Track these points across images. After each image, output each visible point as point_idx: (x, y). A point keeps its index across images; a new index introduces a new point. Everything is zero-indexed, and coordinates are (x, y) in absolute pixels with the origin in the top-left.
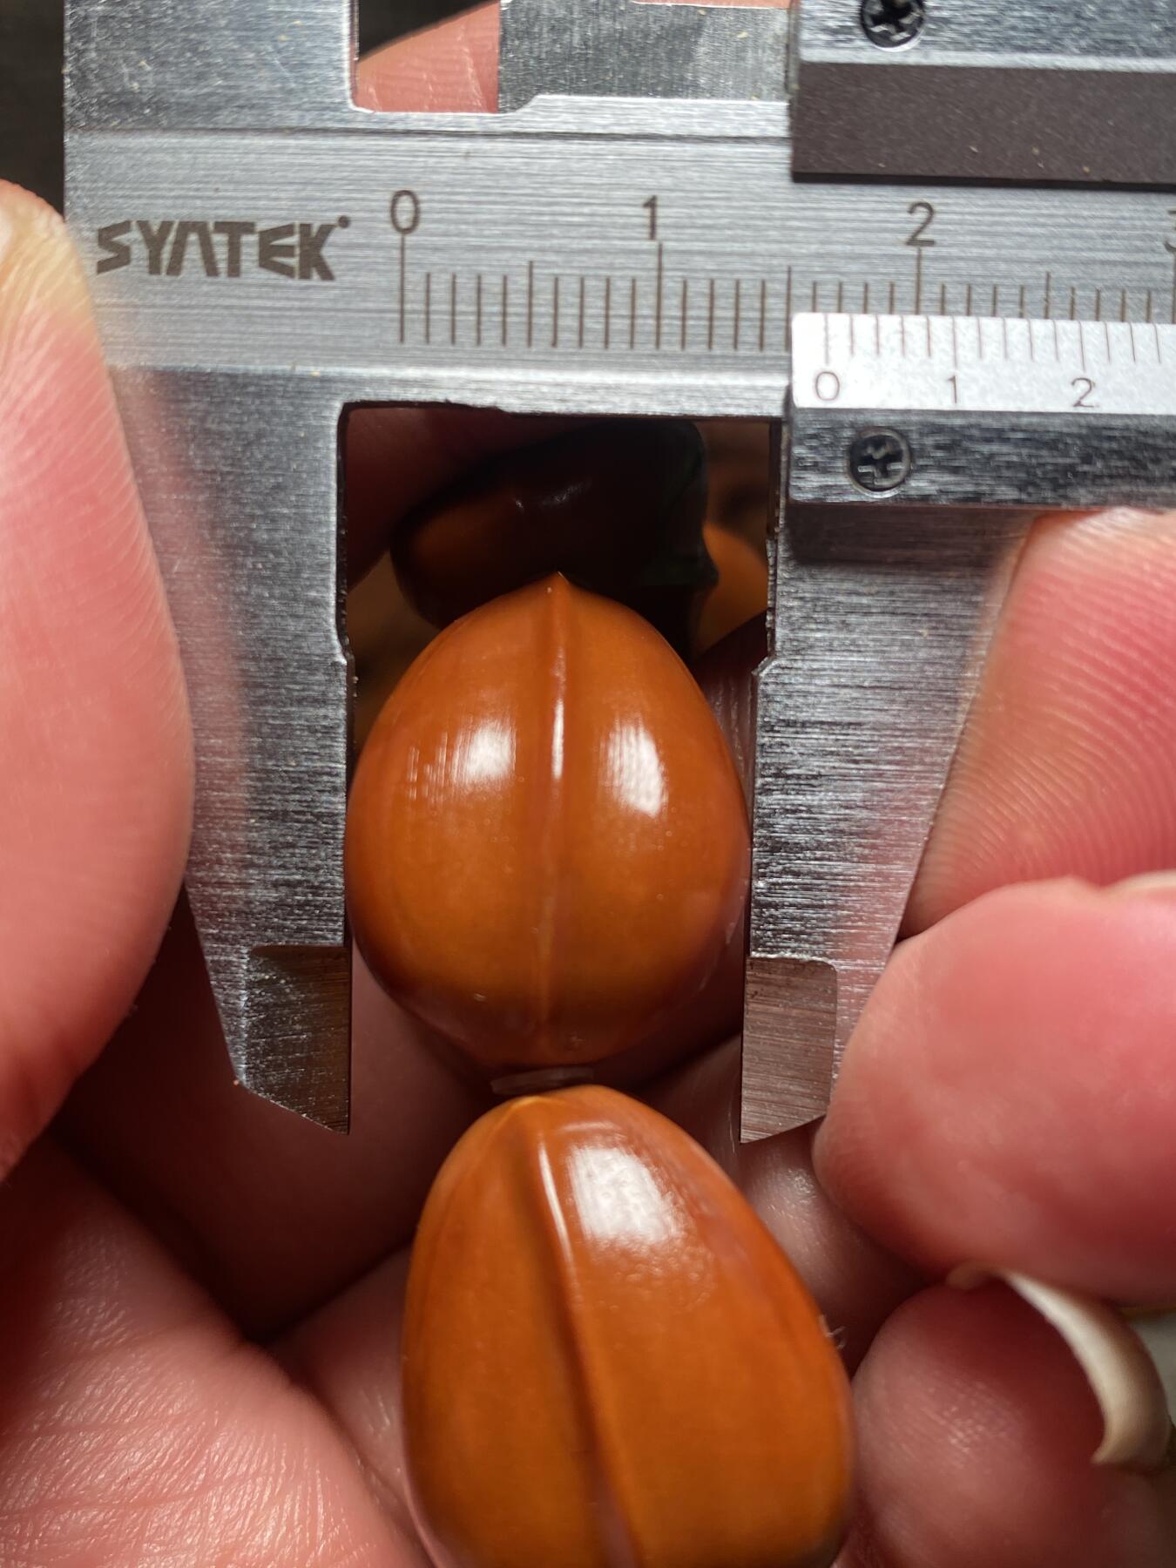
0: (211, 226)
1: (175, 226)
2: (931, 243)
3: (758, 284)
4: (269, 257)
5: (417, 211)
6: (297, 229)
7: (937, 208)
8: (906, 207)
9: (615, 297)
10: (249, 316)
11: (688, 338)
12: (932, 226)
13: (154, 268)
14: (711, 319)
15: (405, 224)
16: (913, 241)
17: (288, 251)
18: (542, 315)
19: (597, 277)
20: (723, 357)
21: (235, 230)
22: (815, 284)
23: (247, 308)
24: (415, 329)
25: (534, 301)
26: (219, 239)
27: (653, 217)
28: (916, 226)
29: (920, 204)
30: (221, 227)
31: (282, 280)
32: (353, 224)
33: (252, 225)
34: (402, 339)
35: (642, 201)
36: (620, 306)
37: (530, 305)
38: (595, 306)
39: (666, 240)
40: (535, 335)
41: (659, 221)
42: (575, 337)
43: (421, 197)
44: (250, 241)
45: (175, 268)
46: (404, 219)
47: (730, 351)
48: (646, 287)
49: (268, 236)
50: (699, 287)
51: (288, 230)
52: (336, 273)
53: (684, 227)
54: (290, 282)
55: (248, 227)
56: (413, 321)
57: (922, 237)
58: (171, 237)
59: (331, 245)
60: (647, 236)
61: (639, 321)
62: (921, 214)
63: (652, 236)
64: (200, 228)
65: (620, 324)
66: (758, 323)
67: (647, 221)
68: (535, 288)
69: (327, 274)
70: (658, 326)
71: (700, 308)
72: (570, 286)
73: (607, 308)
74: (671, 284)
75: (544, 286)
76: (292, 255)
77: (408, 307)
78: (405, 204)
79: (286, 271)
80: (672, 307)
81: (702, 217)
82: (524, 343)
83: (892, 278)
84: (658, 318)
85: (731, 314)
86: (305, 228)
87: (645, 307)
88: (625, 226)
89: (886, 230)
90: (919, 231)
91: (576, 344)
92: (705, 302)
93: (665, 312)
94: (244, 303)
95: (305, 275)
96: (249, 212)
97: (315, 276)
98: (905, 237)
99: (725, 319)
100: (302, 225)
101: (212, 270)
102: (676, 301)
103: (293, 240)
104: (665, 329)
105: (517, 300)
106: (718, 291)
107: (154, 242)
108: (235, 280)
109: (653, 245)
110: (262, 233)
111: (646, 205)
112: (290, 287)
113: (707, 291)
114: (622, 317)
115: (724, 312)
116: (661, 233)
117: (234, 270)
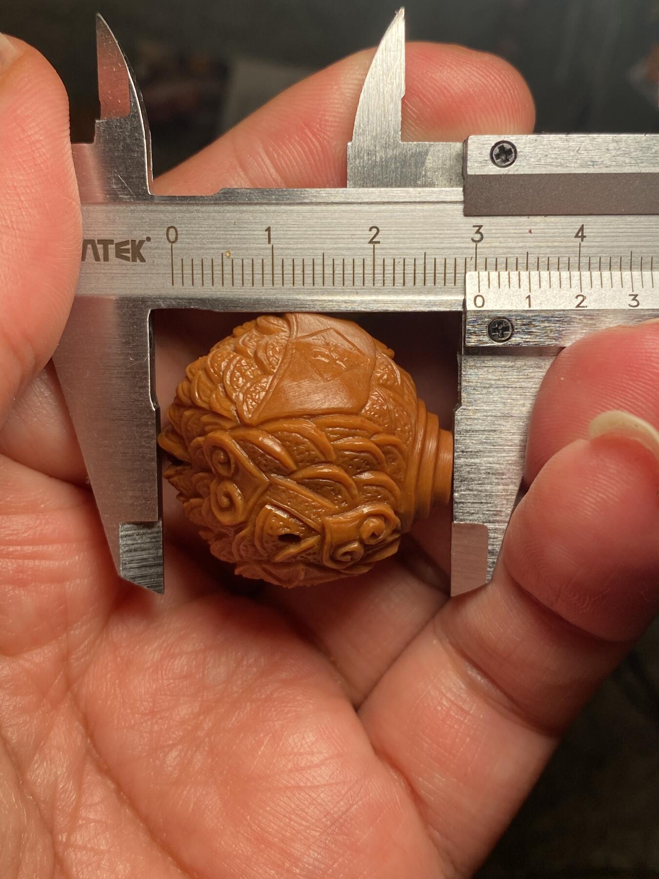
5: (177, 234)
6: (130, 242)
10: (113, 277)
11: (285, 282)
14: (293, 274)
15: (172, 240)
18: (228, 274)
20: (298, 289)
23: (111, 273)
24: (178, 280)
26: (100, 247)
31: (125, 262)
32: (152, 240)
33: (113, 240)
34: (173, 284)
43: (178, 229)
44: (112, 248)
50: (288, 263)
52: (146, 259)
53: (281, 239)
54: (128, 262)
56: (177, 277)
59: (144, 248)
66: (312, 275)
69: (143, 260)
71: (289, 270)
77: (174, 272)
81: (288, 235)
83: (364, 257)
87: (268, 269)
89: (361, 238)
94: (110, 271)
95: (134, 260)
96: (111, 236)
97: (138, 260)
99: (299, 274)
102: (280, 268)
108: (107, 262)
109: (270, 246)
112: (128, 265)
115: (299, 271)
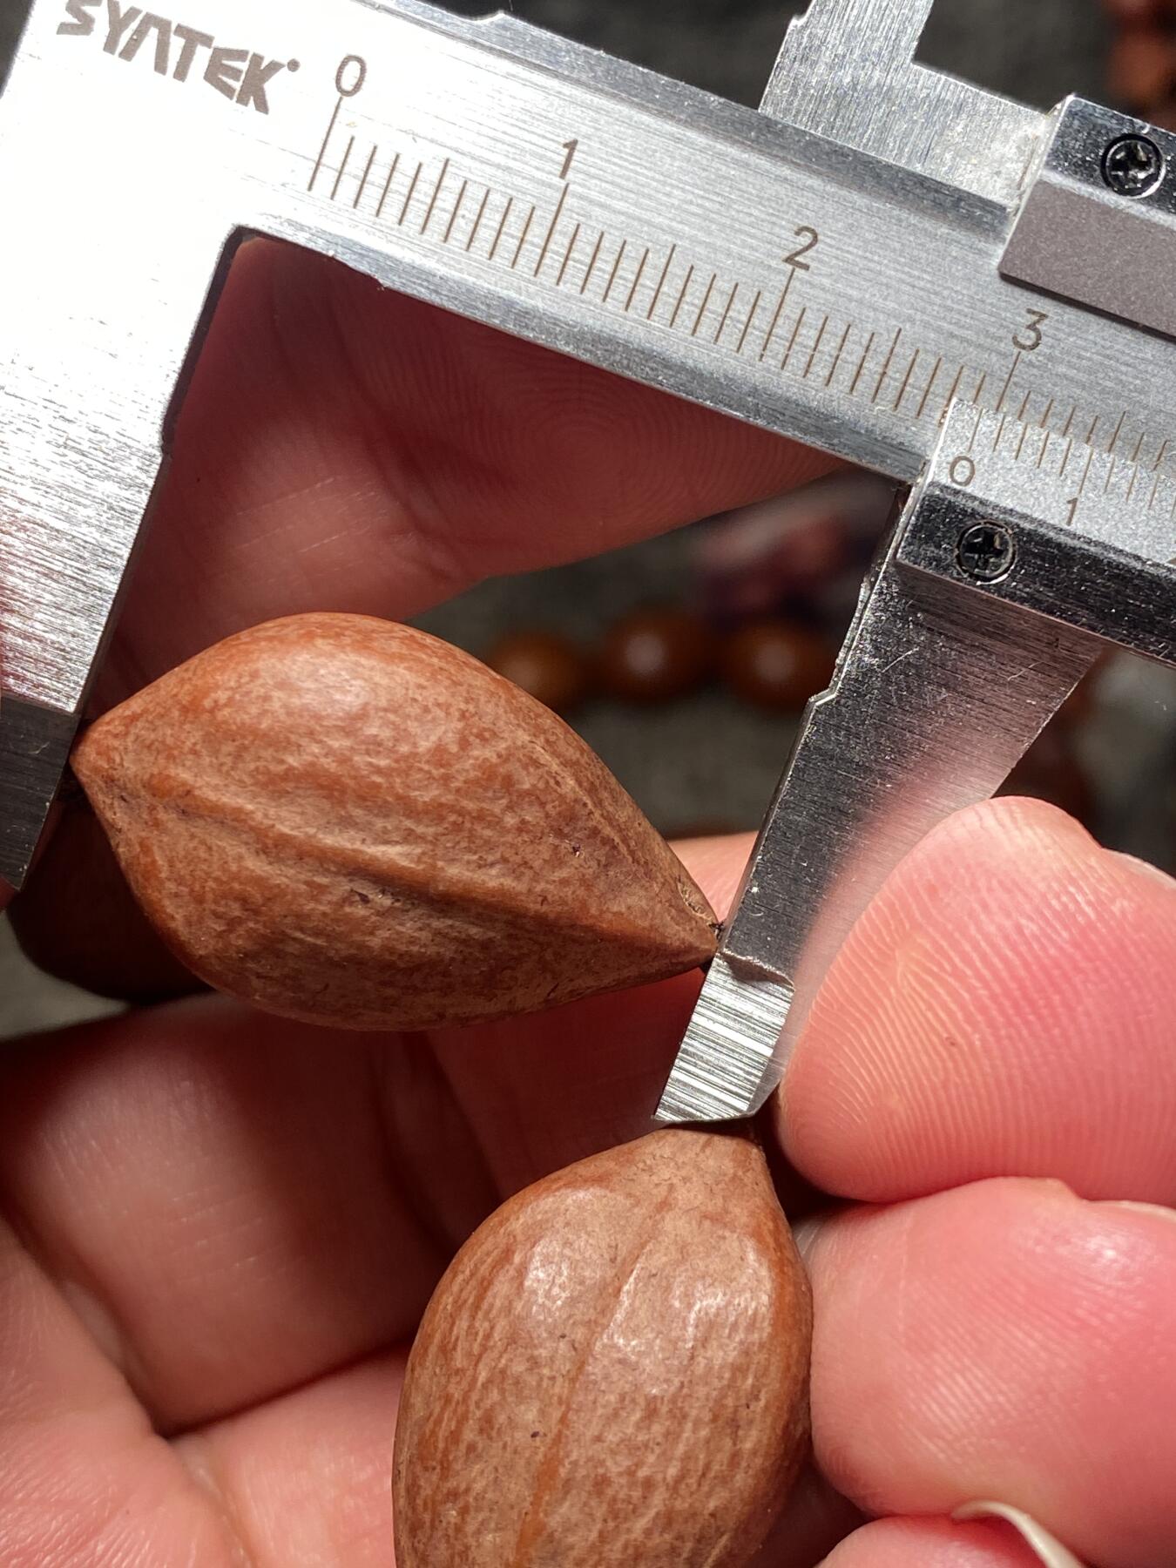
0: (173, 27)
1: (140, 17)
2: (806, 267)
3: (643, 251)
4: (214, 74)
7: (820, 237)
8: (796, 229)
9: (511, 218)
12: (810, 253)
13: (110, 46)
16: (789, 260)
17: (235, 74)
19: (503, 194)
21: (193, 39)
22: (692, 268)
25: (439, 195)
27: (569, 158)
28: (799, 248)
29: (807, 229)
30: (181, 30)
35: (563, 141)
36: (514, 225)
37: (434, 199)
38: (492, 219)
39: (575, 183)
40: (430, 224)
41: (573, 164)
42: (466, 240)
45: (128, 54)
46: (348, 82)
47: (598, 301)
48: (543, 217)
49: (219, 55)
51: (241, 55)
55: (207, 40)
57: (797, 259)
58: (134, 25)
60: (559, 173)
61: (525, 246)
62: (805, 239)
63: (563, 175)
64: (163, 26)
65: (509, 243)
67: (562, 160)
68: (443, 184)
70: (542, 256)
72: (475, 193)
73: (502, 224)
74: (566, 224)
75: (452, 184)
76: (237, 79)
78: (353, 70)
79: (227, 91)
80: (559, 243)
82: (419, 228)
84: (544, 250)
85: (610, 269)
86: (257, 59)
88: (541, 157)
90: (798, 253)
91: (465, 246)
92: (590, 250)
93: (551, 246)
98: (787, 254)
100: (255, 55)
101: (160, 66)
103: (243, 66)
104: (544, 261)
105: (424, 189)
106: (605, 244)
107: (117, 24)
110: (216, 49)
111: (566, 145)
113: (596, 241)
114: (513, 237)
116: (570, 175)
117: (181, 73)
